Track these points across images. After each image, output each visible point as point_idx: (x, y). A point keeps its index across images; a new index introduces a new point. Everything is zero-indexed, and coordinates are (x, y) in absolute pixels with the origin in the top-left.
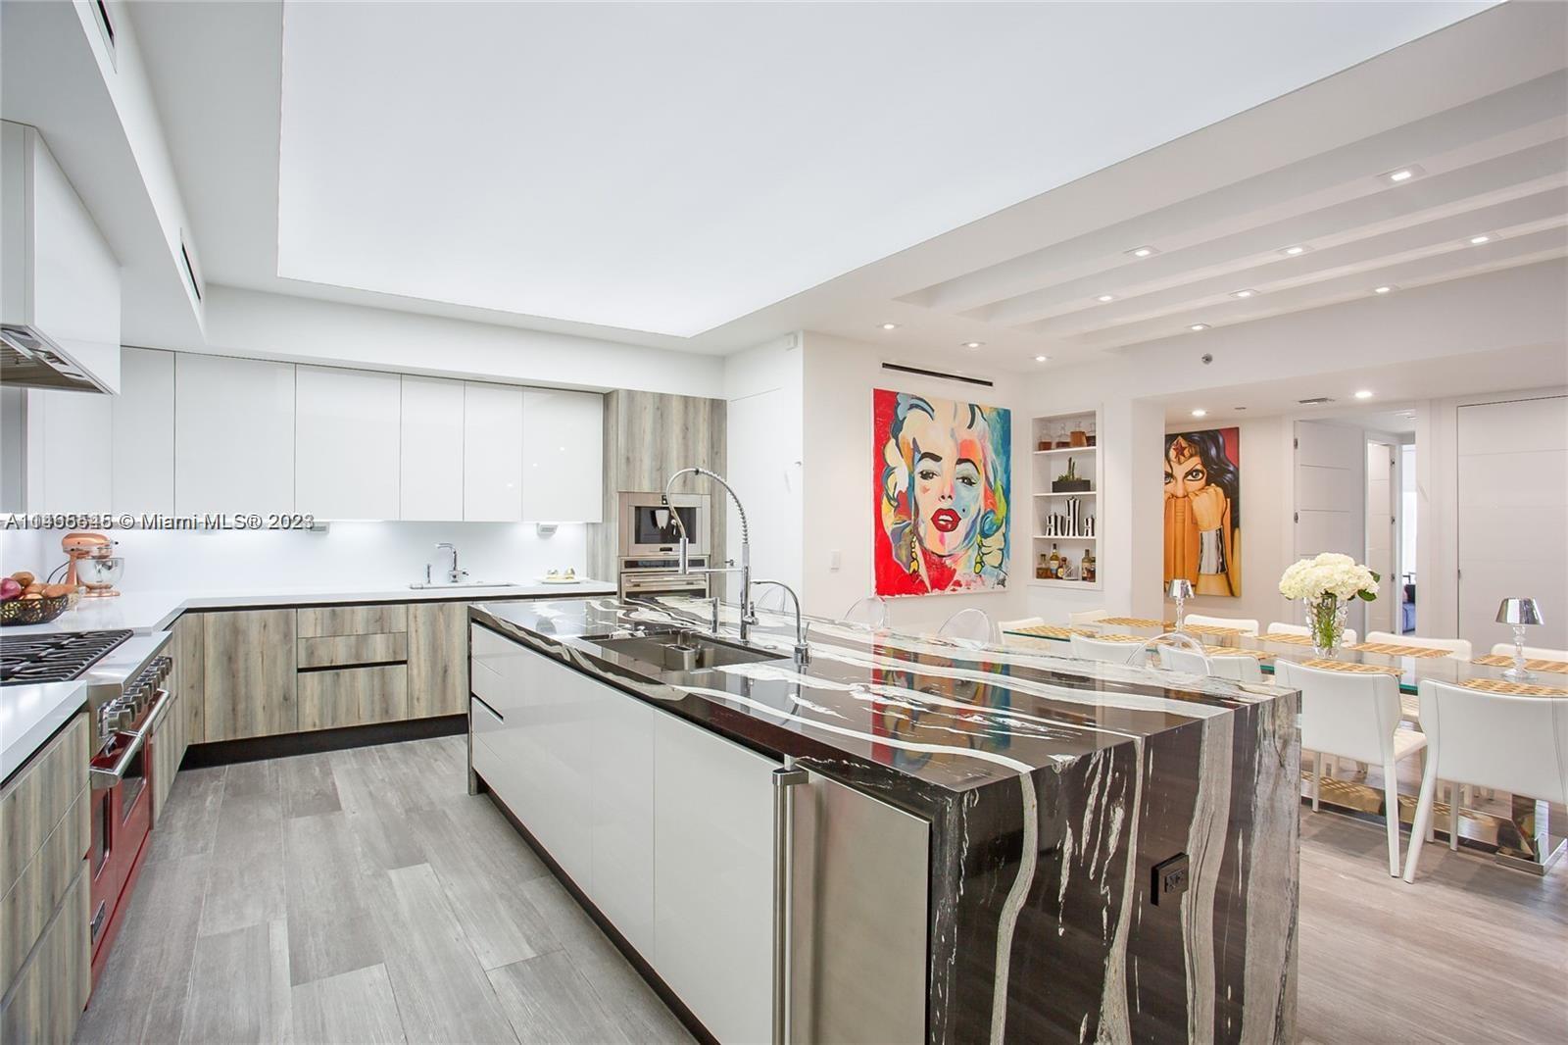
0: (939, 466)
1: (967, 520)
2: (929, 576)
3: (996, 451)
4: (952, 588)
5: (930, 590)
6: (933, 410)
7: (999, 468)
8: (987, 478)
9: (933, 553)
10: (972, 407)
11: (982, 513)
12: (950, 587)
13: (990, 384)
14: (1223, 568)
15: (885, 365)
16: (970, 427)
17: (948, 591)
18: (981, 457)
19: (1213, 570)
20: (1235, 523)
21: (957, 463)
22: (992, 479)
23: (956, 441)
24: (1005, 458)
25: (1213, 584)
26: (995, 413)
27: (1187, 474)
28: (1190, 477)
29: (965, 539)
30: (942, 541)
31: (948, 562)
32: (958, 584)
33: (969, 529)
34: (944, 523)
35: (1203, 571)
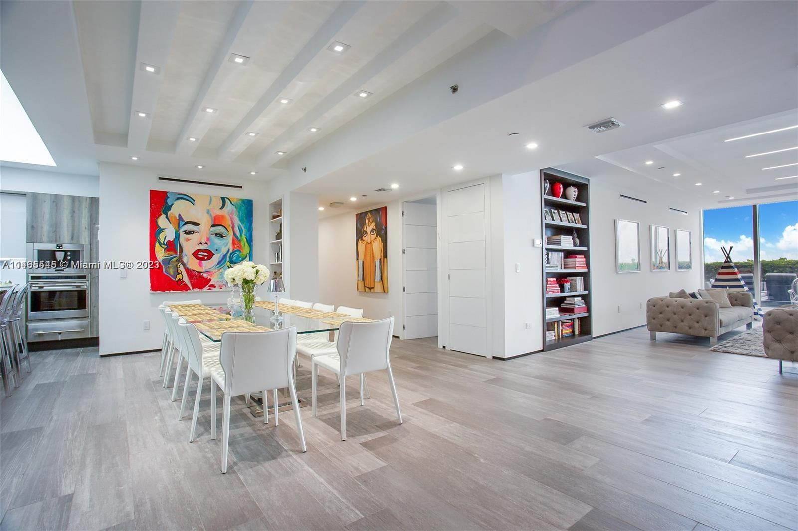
0: (198, 228)
1: (219, 254)
2: (191, 282)
3: (241, 221)
4: (209, 288)
5: (191, 288)
6: (194, 200)
7: (243, 229)
8: (235, 234)
9: (193, 271)
10: (223, 199)
11: (231, 251)
12: (207, 287)
13: (241, 187)
14: (381, 279)
15: (160, 178)
16: (221, 209)
17: (206, 289)
18: (230, 223)
19: (378, 280)
20: (385, 256)
21: (212, 226)
22: (238, 234)
23: (211, 215)
24: (248, 224)
25: (378, 287)
26: (240, 202)
27: (371, 231)
28: (372, 233)
29: (217, 265)
30: (200, 265)
31: (205, 276)
32: (213, 286)
33: (220, 259)
34: (202, 256)
35: (376, 281)
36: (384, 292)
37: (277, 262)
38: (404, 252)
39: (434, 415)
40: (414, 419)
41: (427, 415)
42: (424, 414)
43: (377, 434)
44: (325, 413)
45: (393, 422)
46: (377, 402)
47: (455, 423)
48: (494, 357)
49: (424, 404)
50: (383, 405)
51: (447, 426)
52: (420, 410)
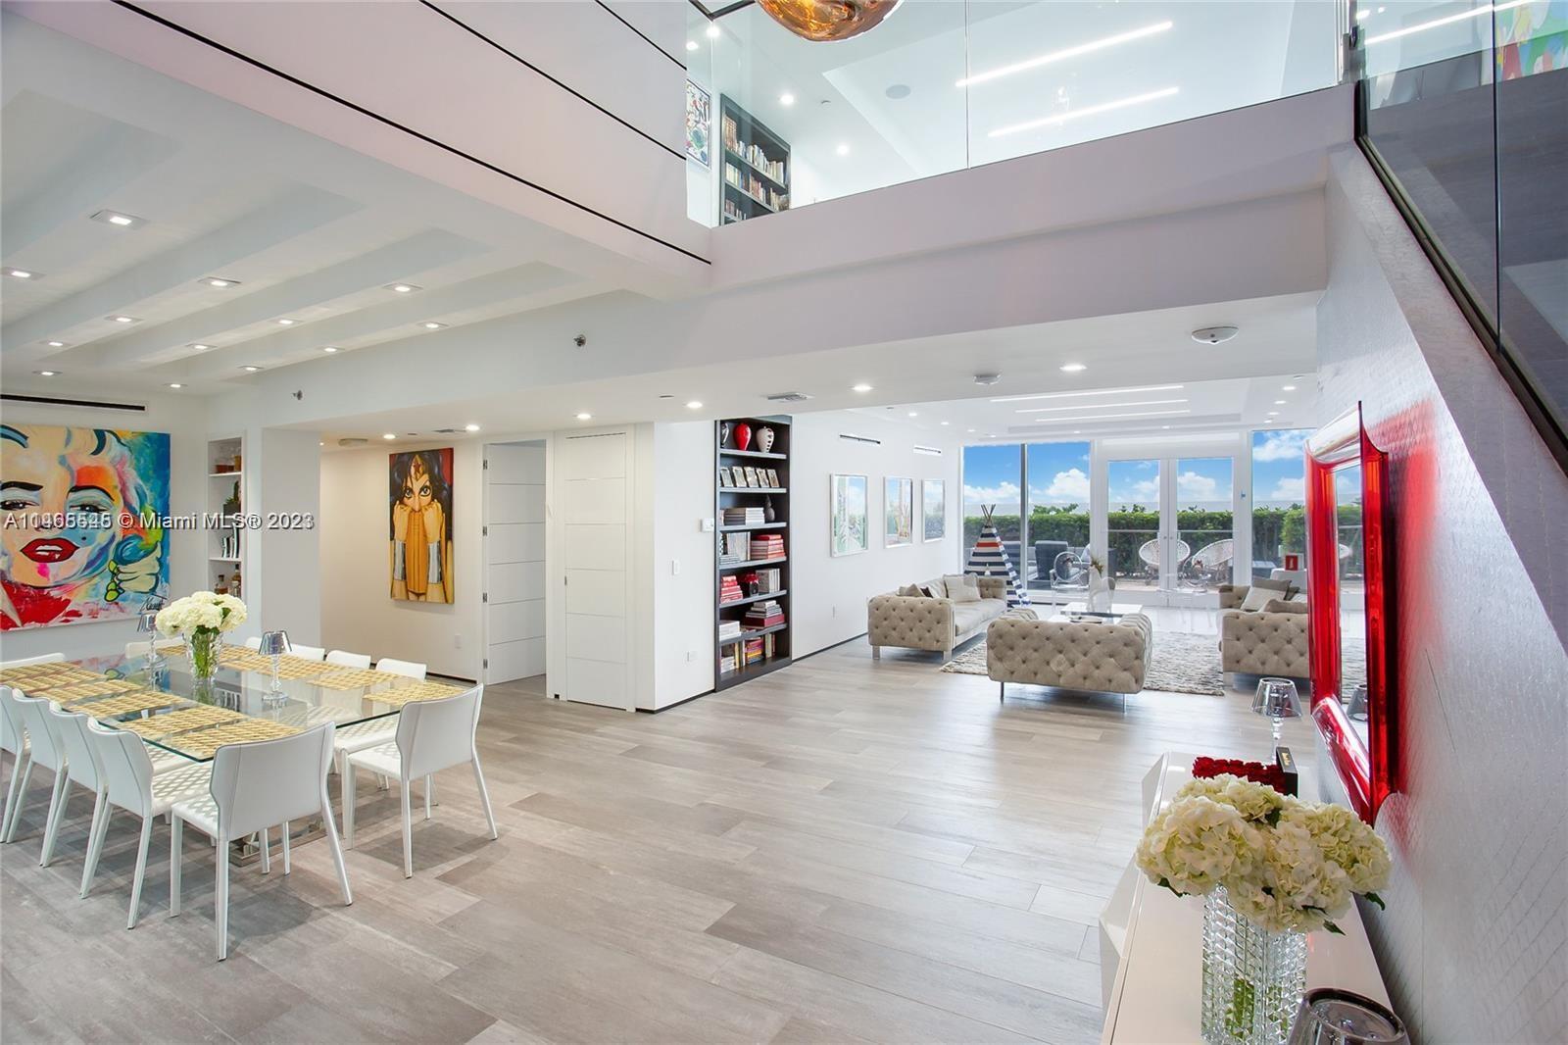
0: (36, 496)
1: (90, 547)
2: (18, 611)
3: (144, 477)
4: (64, 618)
5: (18, 622)
6: (26, 438)
7: (148, 492)
8: (127, 505)
9: (23, 585)
10: (100, 435)
11: (118, 538)
12: (61, 617)
13: (142, 408)
14: (441, 578)
16: (94, 453)
17: (55, 622)
18: (116, 481)
19: (436, 581)
20: (449, 536)
21: (71, 491)
22: (136, 504)
23: (69, 468)
24: (160, 483)
25: (434, 593)
26: (141, 438)
27: (422, 489)
28: (423, 493)
29: (85, 569)
30: (43, 572)
31: (55, 593)
32: (76, 614)
33: (93, 557)
34: (47, 554)
35: (430, 580)
36: (447, 601)
37: (225, 558)
38: (485, 532)
39: (546, 819)
40: (514, 829)
41: (532, 819)
42: (528, 818)
43: (459, 859)
44: (366, 840)
45: (482, 838)
46: (452, 810)
47: (576, 827)
48: (638, 710)
49: (527, 804)
50: (462, 813)
51: (564, 832)
52: (523, 813)
